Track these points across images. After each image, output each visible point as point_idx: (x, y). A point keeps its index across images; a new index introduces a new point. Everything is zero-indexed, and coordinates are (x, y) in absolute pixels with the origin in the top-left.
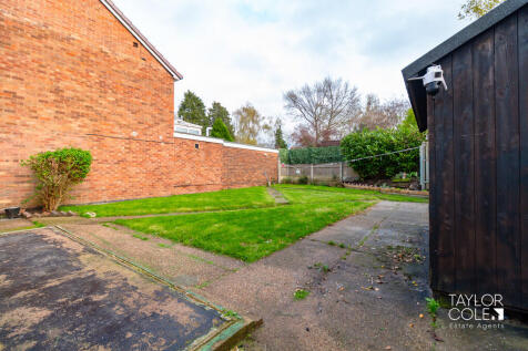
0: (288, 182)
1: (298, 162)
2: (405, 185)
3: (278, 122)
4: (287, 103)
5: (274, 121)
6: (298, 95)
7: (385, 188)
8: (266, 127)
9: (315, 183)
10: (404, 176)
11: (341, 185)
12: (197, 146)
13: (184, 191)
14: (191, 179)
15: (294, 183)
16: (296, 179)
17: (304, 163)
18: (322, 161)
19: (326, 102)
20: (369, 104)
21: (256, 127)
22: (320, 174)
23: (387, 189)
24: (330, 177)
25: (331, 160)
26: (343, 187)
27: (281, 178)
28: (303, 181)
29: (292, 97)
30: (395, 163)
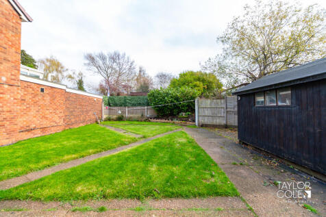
0: (109, 119)
1: (116, 105)
2: (186, 119)
3: (80, 74)
4: (87, 62)
5: (77, 73)
6: (95, 57)
7: (175, 121)
8: (70, 77)
9: (130, 119)
10: (184, 114)
11: (147, 120)
12: (42, 90)
13: (30, 135)
14: (36, 122)
15: (113, 120)
16: (115, 117)
17: (121, 106)
18: (134, 105)
19: (115, 65)
20: (140, 71)
21: (60, 76)
22: (133, 113)
23: (177, 121)
24: (140, 115)
25: (140, 104)
26: (150, 121)
27: (105, 116)
28: (120, 119)
29: (91, 58)
30: (178, 108)
